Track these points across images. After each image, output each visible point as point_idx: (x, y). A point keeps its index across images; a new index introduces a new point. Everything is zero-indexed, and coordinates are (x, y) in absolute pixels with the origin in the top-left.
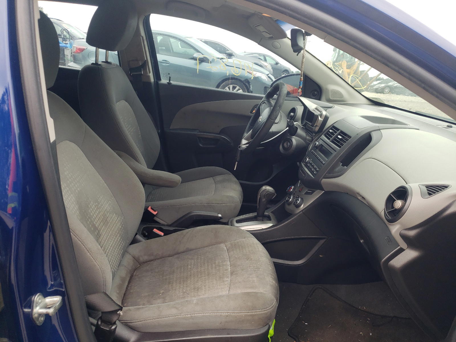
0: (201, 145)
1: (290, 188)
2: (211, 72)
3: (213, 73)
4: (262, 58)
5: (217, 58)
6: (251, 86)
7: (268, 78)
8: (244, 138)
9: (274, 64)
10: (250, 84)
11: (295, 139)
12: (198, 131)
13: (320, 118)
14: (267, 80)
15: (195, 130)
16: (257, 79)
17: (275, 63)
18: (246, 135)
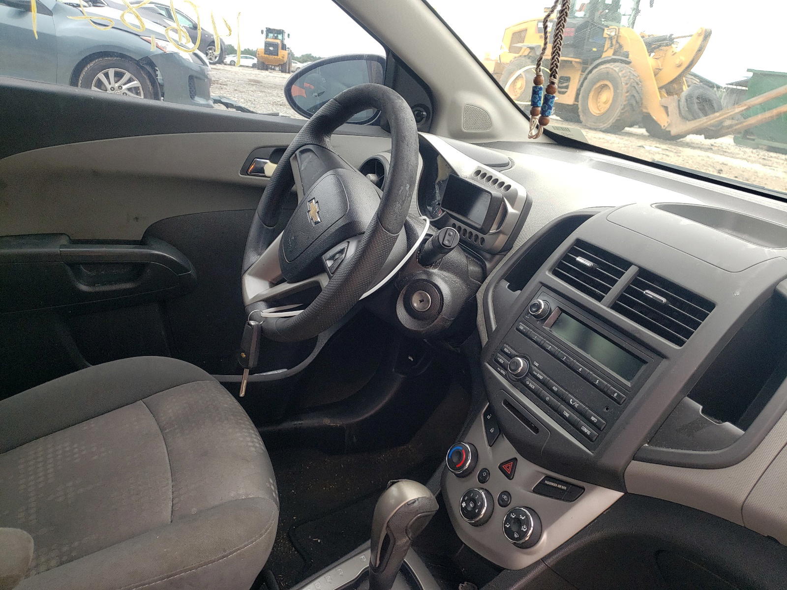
0: (84, 288)
1: (459, 454)
2: (55, 36)
3: (58, 37)
4: (163, 13)
5: (65, 3)
6: (158, 73)
7: (194, 56)
8: (248, 271)
9: (190, 28)
10: (157, 68)
11: (443, 279)
12: (64, 241)
13: (510, 209)
14: (192, 61)
15: (53, 236)
16: (171, 58)
17: (192, 26)
18: (254, 259)
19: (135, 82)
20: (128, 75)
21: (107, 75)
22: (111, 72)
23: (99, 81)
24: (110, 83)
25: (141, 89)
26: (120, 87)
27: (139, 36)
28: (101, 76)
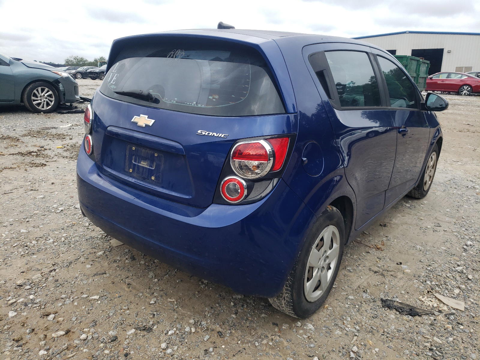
19: (50, 92)
20: (46, 89)
21: (37, 91)
22: (40, 89)
23: (34, 93)
24: (39, 94)
25: (53, 95)
26: (44, 95)
27: (50, 71)
28: (35, 91)
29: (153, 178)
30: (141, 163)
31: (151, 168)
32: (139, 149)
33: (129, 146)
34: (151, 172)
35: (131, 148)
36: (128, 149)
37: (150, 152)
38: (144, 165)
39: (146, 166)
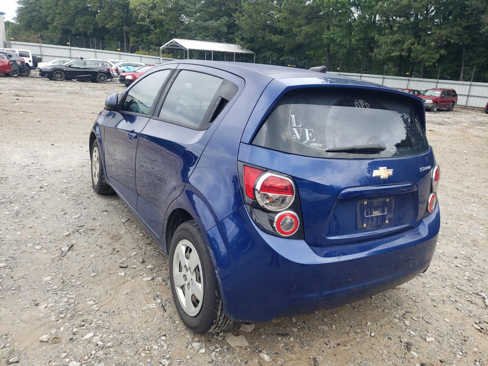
29: (387, 222)
30: (373, 214)
31: (383, 214)
32: (371, 201)
33: (359, 202)
34: (383, 218)
35: (362, 204)
36: (359, 206)
37: (381, 200)
38: (376, 214)
39: (379, 214)
